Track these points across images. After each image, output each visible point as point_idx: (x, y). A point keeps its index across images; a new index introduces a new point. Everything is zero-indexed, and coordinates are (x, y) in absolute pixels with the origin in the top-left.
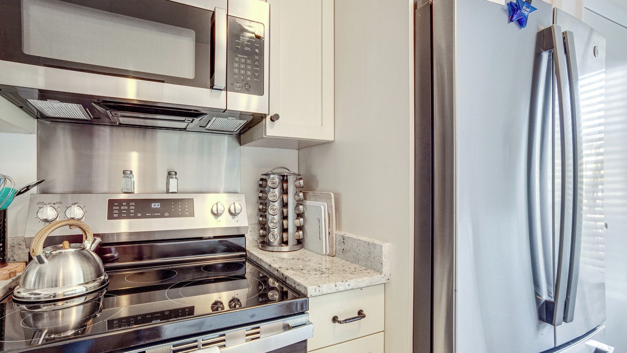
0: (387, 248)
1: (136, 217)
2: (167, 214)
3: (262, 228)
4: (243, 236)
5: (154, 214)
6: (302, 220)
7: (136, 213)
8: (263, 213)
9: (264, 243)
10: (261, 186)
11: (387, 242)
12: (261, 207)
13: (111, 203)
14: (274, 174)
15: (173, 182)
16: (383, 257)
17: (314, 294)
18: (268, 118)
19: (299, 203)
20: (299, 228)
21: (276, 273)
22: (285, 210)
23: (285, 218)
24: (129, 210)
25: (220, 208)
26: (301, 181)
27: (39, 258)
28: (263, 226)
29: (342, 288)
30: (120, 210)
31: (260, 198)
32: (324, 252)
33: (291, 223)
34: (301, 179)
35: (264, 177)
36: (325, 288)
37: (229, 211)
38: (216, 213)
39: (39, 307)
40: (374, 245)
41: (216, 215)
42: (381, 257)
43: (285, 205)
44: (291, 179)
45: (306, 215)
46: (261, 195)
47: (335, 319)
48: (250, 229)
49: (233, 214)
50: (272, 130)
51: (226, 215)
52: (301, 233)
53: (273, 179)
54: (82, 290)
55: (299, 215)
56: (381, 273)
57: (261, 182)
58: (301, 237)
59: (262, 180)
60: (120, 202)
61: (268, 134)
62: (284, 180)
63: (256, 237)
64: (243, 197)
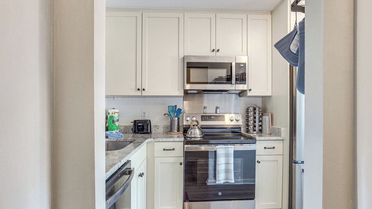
0: (283, 129)
1: (208, 121)
2: (217, 120)
3: (247, 126)
4: (240, 128)
5: (213, 120)
6: (261, 123)
7: (208, 119)
8: (247, 121)
9: (248, 131)
10: (247, 111)
11: (283, 127)
12: (247, 118)
13: (202, 116)
14: (251, 107)
15: (218, 110)
16: (282, 132)
17: (258, 139)
18: (248, 90)
19: (260, 117)
20: (260, 126)
21: (250, 137)
22: (255, 119)
23: (255, 122)
24: (206, 118)
25: (233, 118)
26: (261, 110)
27: (192, 128)
28: (248, 125)
29: (267, 139)
30: (204, 118)
31: (246, 115)
32: (268, 133)
33: (257, 124)
34: (261, 109)
35: (248, 108)
36: (261, 138)
37: (236, 119)
38: (231, 120)
39: (191, 139)
40: (280, 128)
41: (232, 121)
42: (281, 132)
43: (255, 118)
44: (257, 109)
45: (263, 121)
46: (247, 114)
47: (265, 148)
48: (243, 126)
49: (237, 121)
50: (249, 94)
51: (235, 121)
52: (261, 127)
53: (251, 109)
54: (199, 136)
55: (260, 121)
56: (281, 137)
57: (247, 110)
58: (261, 129)
59: (247, 109)
60: (204, 116)
61: (248, 95)
62: (255, 109)
63: (245, 129)
64: (240, 115)
